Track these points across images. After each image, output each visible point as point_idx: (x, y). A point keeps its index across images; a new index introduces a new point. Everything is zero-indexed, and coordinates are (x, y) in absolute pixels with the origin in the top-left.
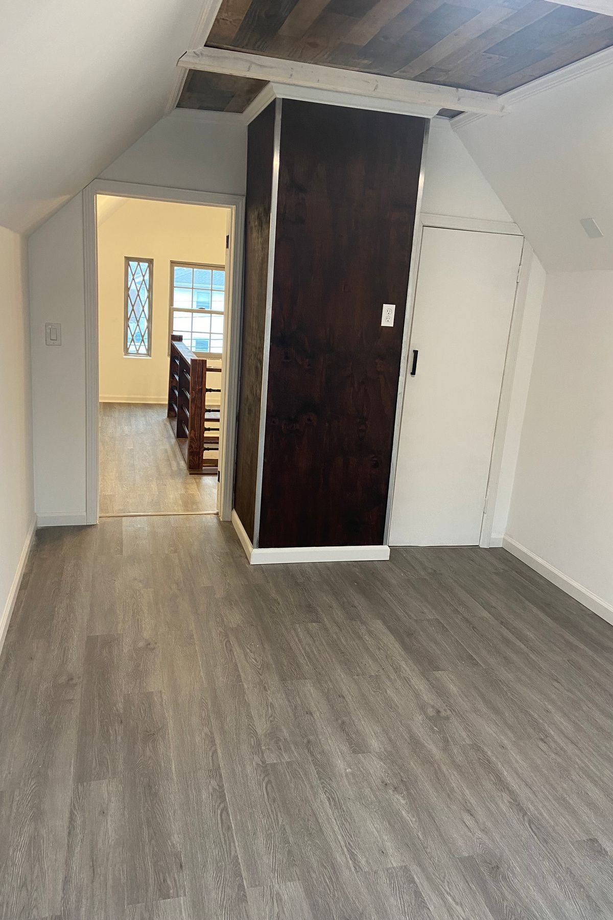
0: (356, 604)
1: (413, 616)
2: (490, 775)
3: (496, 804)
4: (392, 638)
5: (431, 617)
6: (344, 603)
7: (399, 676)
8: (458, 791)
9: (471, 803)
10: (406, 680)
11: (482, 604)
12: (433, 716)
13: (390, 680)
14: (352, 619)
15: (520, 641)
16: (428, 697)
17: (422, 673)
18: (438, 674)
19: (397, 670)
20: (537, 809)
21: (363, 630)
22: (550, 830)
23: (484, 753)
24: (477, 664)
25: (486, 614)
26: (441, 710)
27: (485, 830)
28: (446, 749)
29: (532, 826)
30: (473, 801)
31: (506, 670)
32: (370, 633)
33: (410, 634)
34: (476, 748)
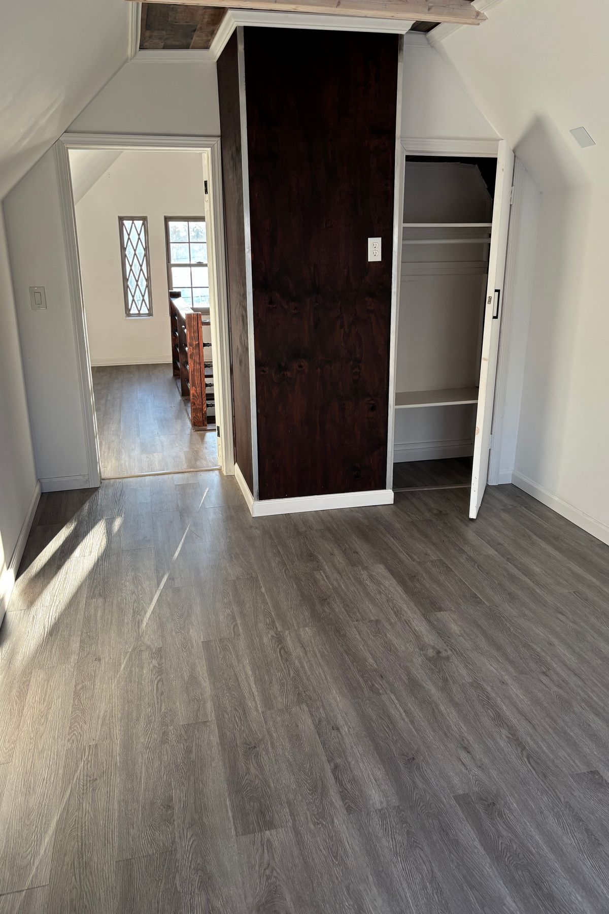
0: (359, 550)
1: (415, 557)
2: (489, 711)
3: (494, 740)
4: (393, 581)
5: (434, 558)
6: (345, 549)
7: (400, 619)
8: (456, 729)
9: (468, 741)
10: (407, 623)
11: (488, 542)
12: (433, 657)
13: (391, 624)
14: (354, 565)
15: (526, 576)
16: (429, 638)
17: (423, 615)
18: (439, 615)
19: (398, 613)
20: (537, 743)
21: (364, 575)
22: (549, 763)
23: (483, 689)
24: (480, 602)
25: (491, 552)
26: (441, 650)
27: (481, 767)
28: (445, 688)
29: (531, 761)
30: (470, 738)
31: (509, 606)
32: (371, 577)
33: (413, 577)
34: (476, 685)
